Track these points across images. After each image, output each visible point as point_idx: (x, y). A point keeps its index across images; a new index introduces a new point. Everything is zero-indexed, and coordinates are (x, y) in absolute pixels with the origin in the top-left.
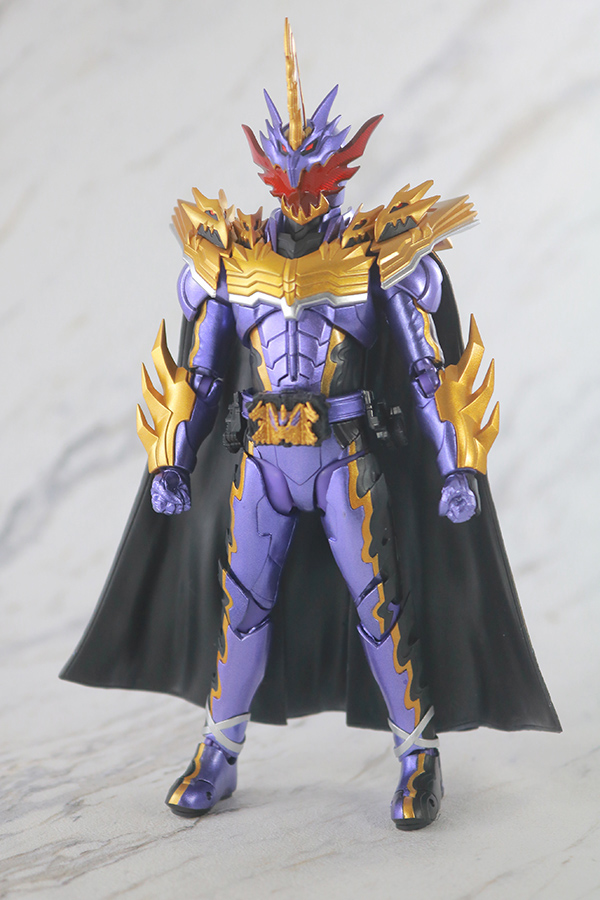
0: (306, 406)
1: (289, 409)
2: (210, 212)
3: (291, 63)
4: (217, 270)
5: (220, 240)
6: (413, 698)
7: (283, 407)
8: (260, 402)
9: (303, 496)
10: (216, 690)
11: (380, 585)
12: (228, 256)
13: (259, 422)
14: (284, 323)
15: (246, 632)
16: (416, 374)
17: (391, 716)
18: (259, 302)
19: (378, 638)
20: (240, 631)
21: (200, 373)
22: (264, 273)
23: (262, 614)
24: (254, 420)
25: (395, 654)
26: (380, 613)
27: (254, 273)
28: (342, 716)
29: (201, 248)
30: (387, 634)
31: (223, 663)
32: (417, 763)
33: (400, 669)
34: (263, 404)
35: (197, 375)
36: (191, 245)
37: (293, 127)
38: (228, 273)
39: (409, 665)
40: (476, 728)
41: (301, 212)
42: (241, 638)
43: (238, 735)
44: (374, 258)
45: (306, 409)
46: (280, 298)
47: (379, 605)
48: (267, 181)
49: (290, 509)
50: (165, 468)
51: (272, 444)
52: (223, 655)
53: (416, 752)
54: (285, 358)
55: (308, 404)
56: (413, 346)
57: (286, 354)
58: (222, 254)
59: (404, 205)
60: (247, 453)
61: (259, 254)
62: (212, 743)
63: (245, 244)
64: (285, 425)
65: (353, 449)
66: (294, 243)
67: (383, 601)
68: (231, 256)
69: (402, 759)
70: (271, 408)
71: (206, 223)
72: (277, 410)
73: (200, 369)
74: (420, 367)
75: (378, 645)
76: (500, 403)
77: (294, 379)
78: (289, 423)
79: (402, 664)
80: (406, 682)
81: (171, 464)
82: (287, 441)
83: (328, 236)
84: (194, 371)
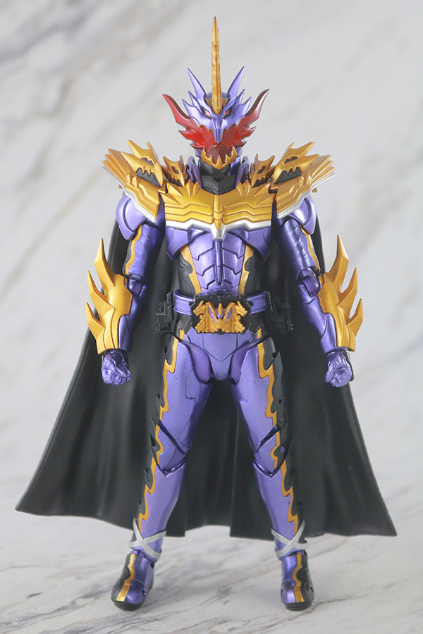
0: (237, 304)
1: (224, 307)
2: (146, 159)
3: (217, 50)
4: (157, 202)
5: (156, 180)
6: (293, 514)
7: (220, 305)
8: (202, 302)
9: (221, 369)
10: (144, 513)
11: (278, 434)
12: (164, 192)
13: (201, 316)
14: (211, 243)
15: (169, 471)
16: (302, 279)
17: (274, 527)
18: (193, 227)
19: (272, 471)
20: (165, 471)
21: (133, 278)
22: (198, 205)
23: (181, 457)
24: (197, 315)
25: (283, 483)
26: (275, 453)
27: (189, 205)
28: (227, 529)
29: (141, 186)
30: (278, 468)
31: (149, 493)
32: (296, 561)
33: (285, 493)
34: (204, 303)
35: (131, 280)
36: (131, 183)
37: (215, 98)
38: (166, 204)
39: (291, 491)
40: (322, 534)
41: (219, 160)
42: (166, 475)
43: (157, 547)
44: (274, 195)
45: (237, 307)
46: (211, 224)
47: (276, 448)
48: (187, 136)
49: (208, 379)
50: (112, 350)
51: (209, 332)
52: (150, 488)
53: (294, 553)
54: (212, 268)
55: (238, 302)
56: (300, 259)
57: (213, 266)
58: (159, 191)
59: (294, 158)
60: (178, 338)
61: (191, 191)
62: (139, 553)
63: (177, 184)
64: (222, 318)
65: (259, 334)
66: (217, 183)
67: (278, 445)
68: (167, 192)
69: (282, 559)
70: (210, 306)
71: (144, 168)
72: (215, 307)
73: (133, 276)
74: (305, 274)
75: (271, 477)
76: (362, 300)
77: (219, 284)
78: (225, 317)
79: (287, 490)
80: (289, 503)
81: (116, 347)
82: (223, 330)
83: (239, 178)
84: (128, 277)
